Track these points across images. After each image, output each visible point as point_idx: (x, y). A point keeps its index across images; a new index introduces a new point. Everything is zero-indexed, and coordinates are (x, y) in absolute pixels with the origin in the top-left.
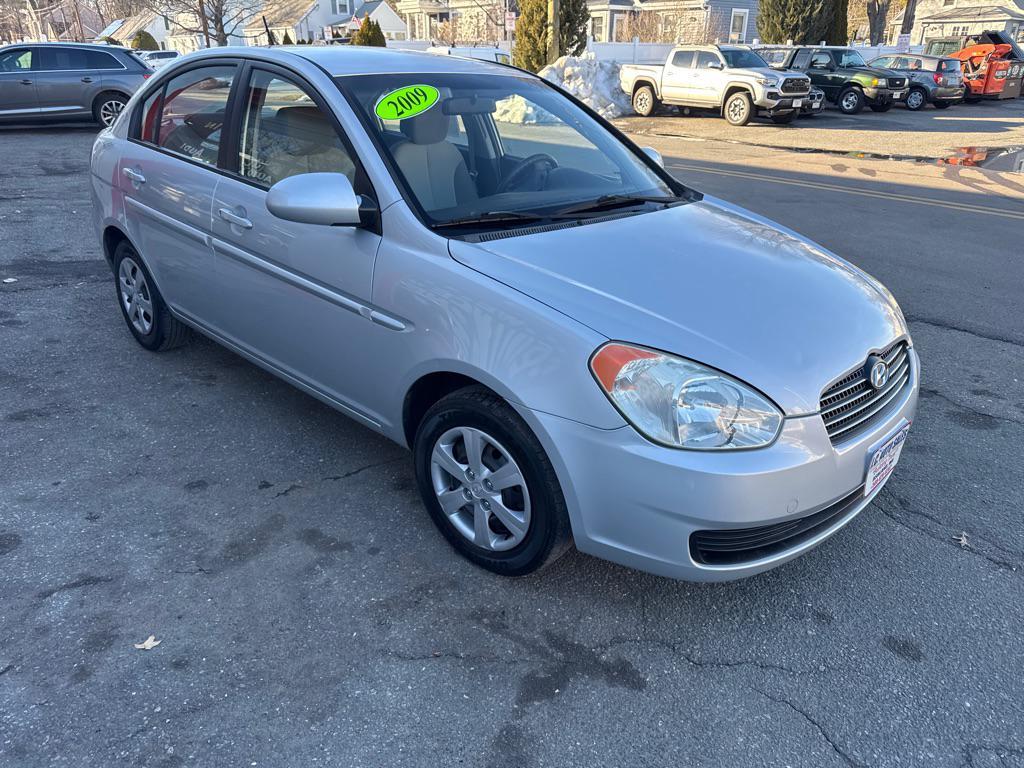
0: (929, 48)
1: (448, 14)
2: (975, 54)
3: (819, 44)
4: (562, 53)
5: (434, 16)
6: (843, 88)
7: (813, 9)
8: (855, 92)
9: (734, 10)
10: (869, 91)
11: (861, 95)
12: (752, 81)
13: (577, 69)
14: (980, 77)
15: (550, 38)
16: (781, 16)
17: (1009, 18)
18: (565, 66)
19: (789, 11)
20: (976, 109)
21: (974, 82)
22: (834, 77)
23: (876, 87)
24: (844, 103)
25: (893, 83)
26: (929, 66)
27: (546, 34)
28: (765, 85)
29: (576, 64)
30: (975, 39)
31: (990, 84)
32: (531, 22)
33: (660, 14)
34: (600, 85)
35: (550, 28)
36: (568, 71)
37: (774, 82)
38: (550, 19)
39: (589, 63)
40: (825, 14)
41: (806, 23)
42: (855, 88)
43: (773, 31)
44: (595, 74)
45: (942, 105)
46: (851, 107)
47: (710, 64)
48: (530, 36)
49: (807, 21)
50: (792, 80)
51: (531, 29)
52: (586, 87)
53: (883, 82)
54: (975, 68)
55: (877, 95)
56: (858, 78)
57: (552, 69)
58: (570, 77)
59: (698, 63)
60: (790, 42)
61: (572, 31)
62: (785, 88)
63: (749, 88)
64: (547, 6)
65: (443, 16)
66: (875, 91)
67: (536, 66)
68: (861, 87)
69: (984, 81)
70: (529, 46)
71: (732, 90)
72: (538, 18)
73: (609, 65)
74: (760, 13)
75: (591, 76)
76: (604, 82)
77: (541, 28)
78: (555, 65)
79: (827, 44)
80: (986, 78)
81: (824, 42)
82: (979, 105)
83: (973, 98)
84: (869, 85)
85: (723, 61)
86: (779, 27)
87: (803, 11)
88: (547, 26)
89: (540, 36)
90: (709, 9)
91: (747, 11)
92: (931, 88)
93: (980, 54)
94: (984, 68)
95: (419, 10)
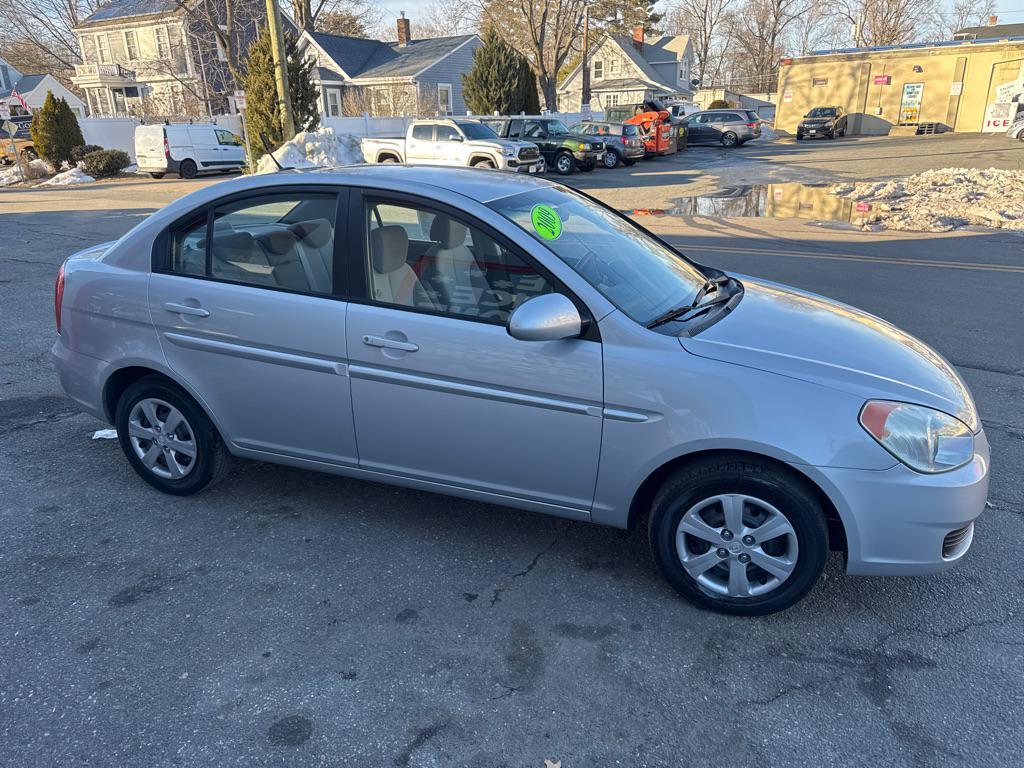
0: (609, 115)
1: (136, 88)
2: (644, 120)
3: (519, 114)
4: (298, 130)
5: (119, 91)
6: (556, 154)
7: (511, 84)
8: (567, 155)
9: (439, 84)
10: (578, 155)
11: (572, 158)
12: (492, 151)
13: (317, 144)
14: (652, 138)
15: (283, 115)
16: (485, 91)
17: (646, 88)
18: (305, 142)
19: (491, 86)
20: (654, 164)
21: (649, 143)
22: (547, 144)
23: (583, 151)
24: (560, 166)
25: (595, 147)
26: (615, 131)
27: (279, 111)
28: (504, 154)
29: (315, 139)
30: (642, 108)
31: (660, 143)
32: (261, 99)
33: (372, 88)
34: (342, 159)
35: (282, 106)
36: (309, 146)
37: (510, 151)
38: (281, 97)
39: (327, 137)
40: (521, 89)
41: (507, 96)
42: (566, 152)
43: (480, 103)
44: (336, 148)
45: (629, 162)
46: (565, 169)
47: (451, 137)
48: (261, 113)
49: (508, 94)
50: (526, 149)
51: (262, 107)
52: (330, 161)
53: (587, 147)
54: (647, 131)
55: (586, 158)
56: (567, 144)
57: (292, 145)
58: (312, 152)
59: (438, 136)
60: (496, 113)
61: (304, 109)
62: (521, 156)
63: (491, 157)
64: (275, 85)
65: (131, 92)
66: (583, 154)
67: (274, 142)
68: (571, 152)
69: (655, 141)
70: (262, 123)
71: (475, 160)
72: (267, 95)
73: (346, 140)
74: (465, 88)
75: (332, 150)
76: (345, 155)
77: (273, 105)
78: (294, 141)
79: (526, 114)
80: (656, 138)
81: (524, 113)
82: (655, 161)
83: (651, 156)
84: (579, 150)
85: (461, 134)
86: (485, 100)
87: (503, 86)
88: (278, 104)
89: (273, 113)
90: (418, 85)
91: (450, 85)
92: (621, 150)
93: (648, 119)
94: (653, 131)
95: (100, 85)
